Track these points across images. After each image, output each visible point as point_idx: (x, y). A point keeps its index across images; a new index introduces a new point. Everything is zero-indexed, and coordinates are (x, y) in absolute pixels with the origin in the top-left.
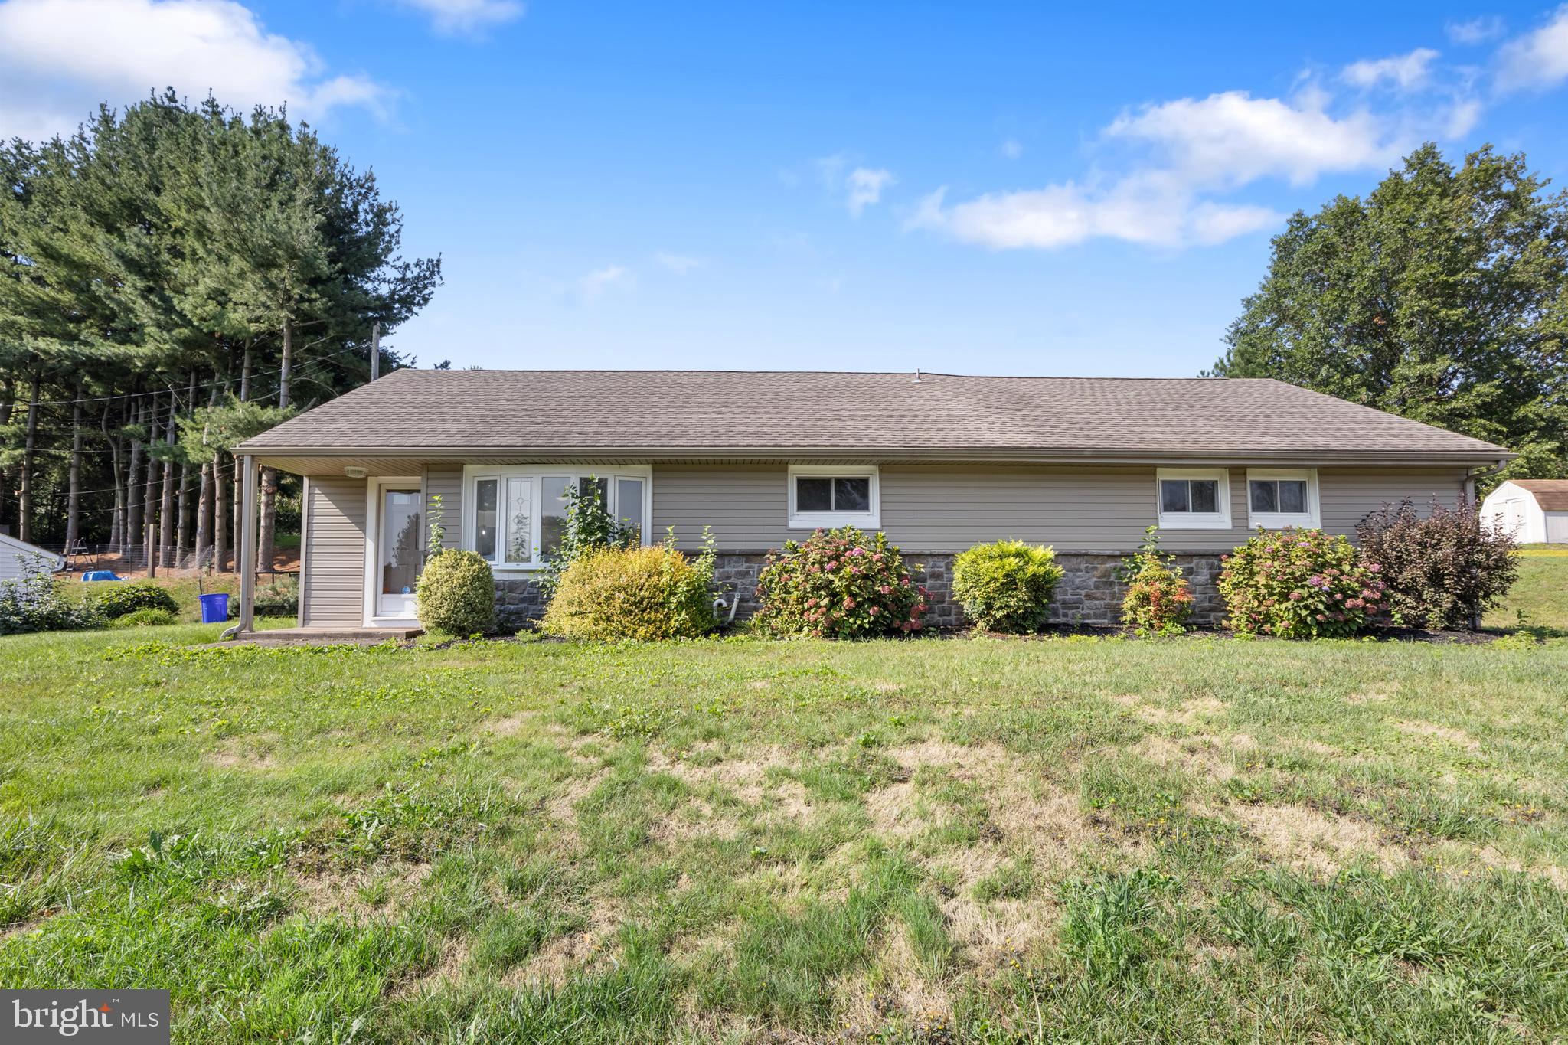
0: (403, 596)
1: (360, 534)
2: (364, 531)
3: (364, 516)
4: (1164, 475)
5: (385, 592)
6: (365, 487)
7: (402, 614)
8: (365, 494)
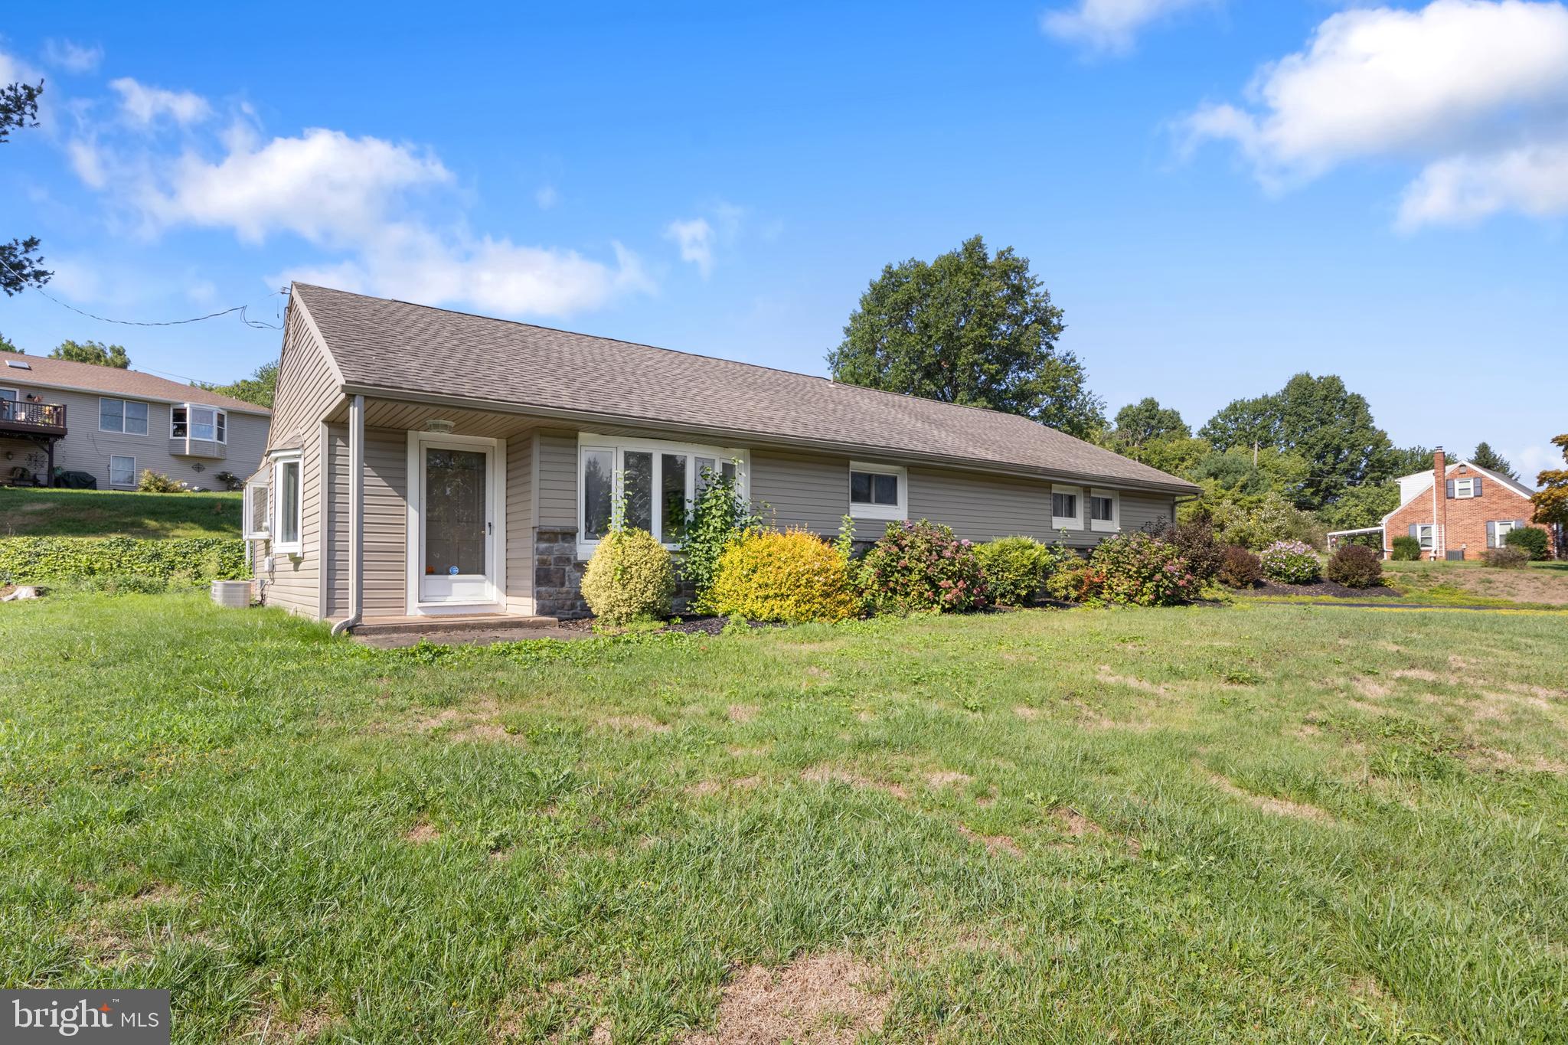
0: (450, 577)
1: (399, 500)
2: (405, 497)
3: (405, 478)
4: (1056, 489)
5: (430, 571)
6: (405, 443)
7: (449, 598)
8: (405, 452)
